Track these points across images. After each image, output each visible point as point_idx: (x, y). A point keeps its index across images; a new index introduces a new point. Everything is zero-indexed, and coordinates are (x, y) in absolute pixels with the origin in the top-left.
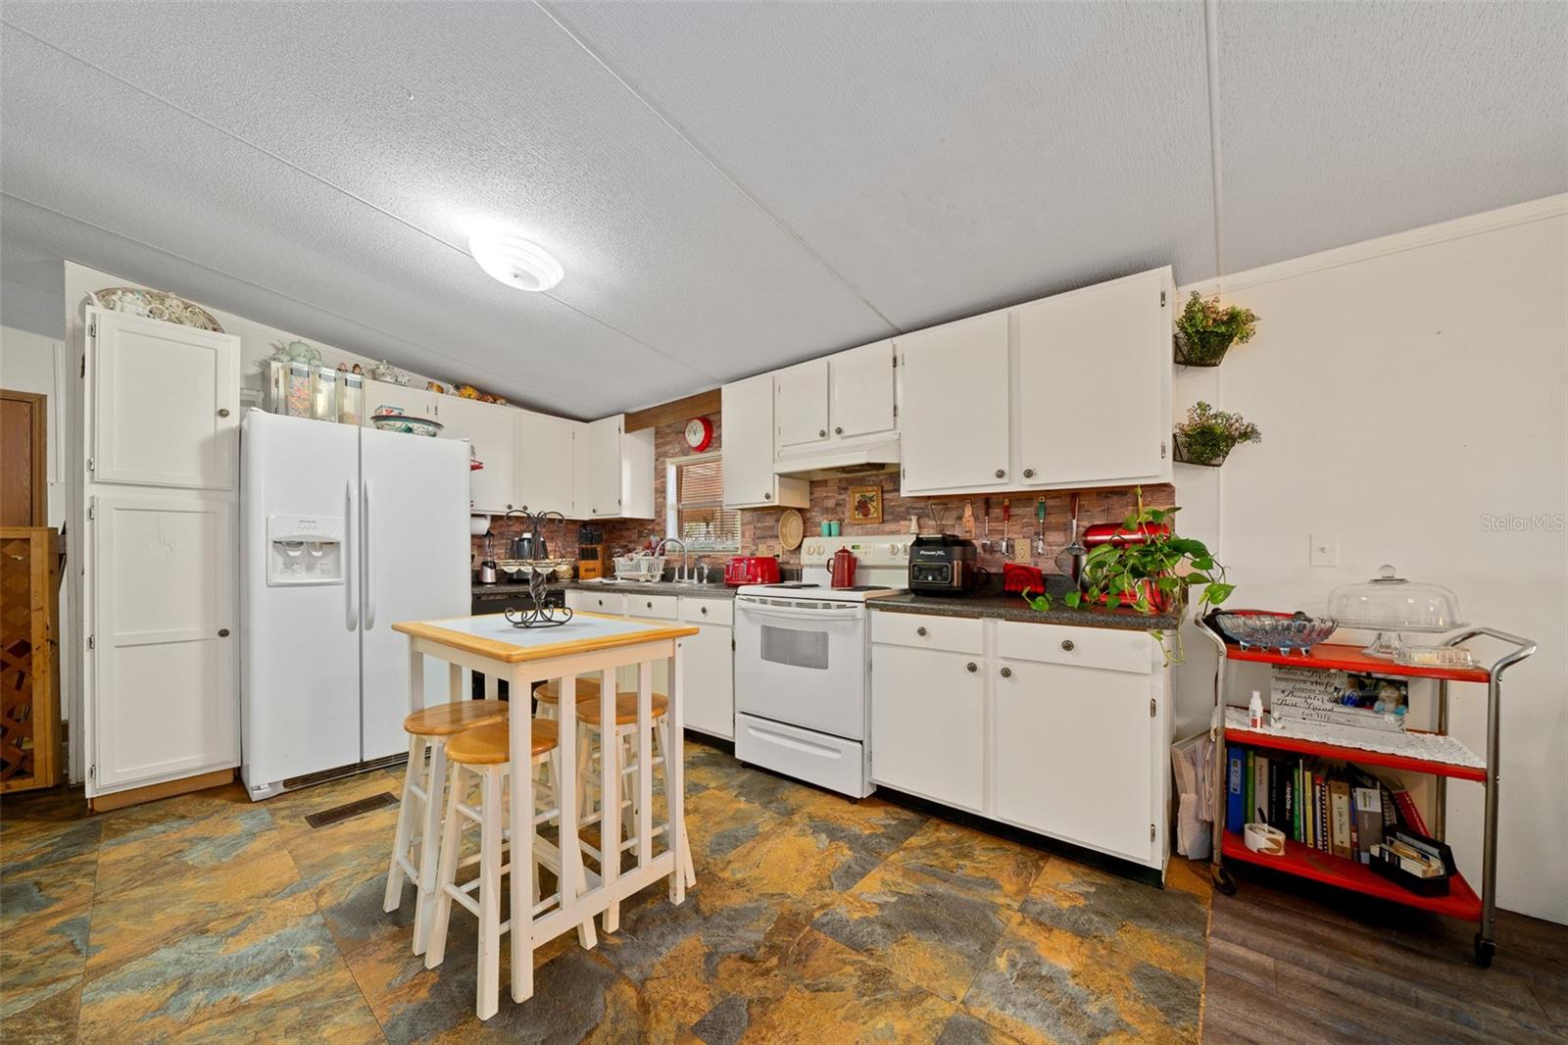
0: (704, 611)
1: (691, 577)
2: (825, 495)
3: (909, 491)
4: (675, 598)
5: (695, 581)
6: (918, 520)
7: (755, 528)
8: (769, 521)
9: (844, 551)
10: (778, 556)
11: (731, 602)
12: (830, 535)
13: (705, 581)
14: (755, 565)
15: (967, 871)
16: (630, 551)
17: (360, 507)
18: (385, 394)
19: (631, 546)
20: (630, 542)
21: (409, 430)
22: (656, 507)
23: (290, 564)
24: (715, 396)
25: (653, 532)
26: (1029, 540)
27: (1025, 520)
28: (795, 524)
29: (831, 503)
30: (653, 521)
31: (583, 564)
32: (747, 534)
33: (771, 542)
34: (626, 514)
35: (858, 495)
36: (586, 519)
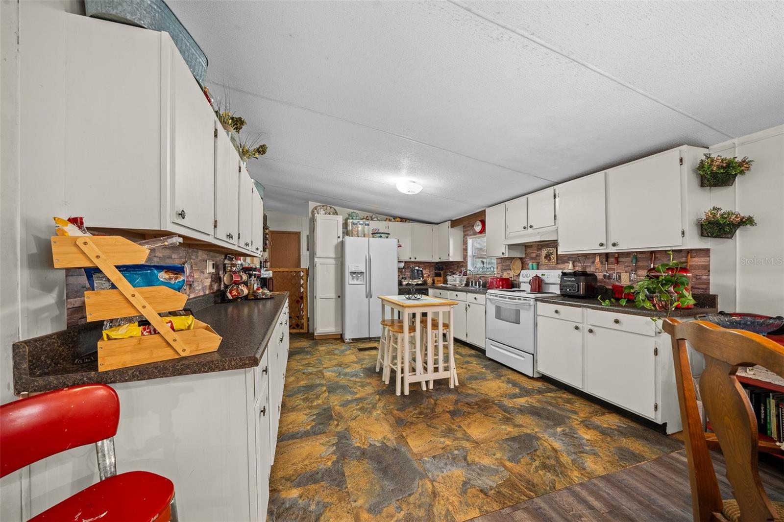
0: (475, 298)
1: (476, 285)
2: (531, 251)
3: (562, 252)
4: (465, 293)
5: (477, 287)
6: (573, 263)
7: (502, 266)
8: (508, 263)
9: (537, 276)
10: (511, 277)
11: (485, 296)
12: (533, 269)
13: (481, 287)
14: (499, 281)
15: (567, 407)
16: (454, 274)
17: (369, 262)
18: (374, 225)
19: (454, 272)
20: (454, 270)
21: (381, 237)
22: (464, 256)
23: (353, 278)
24: (483, 213)
25: (462, 266)
26: (628, 273)
27: (626, 264)
28: (519, 264)
29: (534, 255)
30: (462, 262)
31: (436, 279)
32: (499, 268)
33: (509, 272)
34: (451, 260)
35: (546, 252)
36: (437, 261)
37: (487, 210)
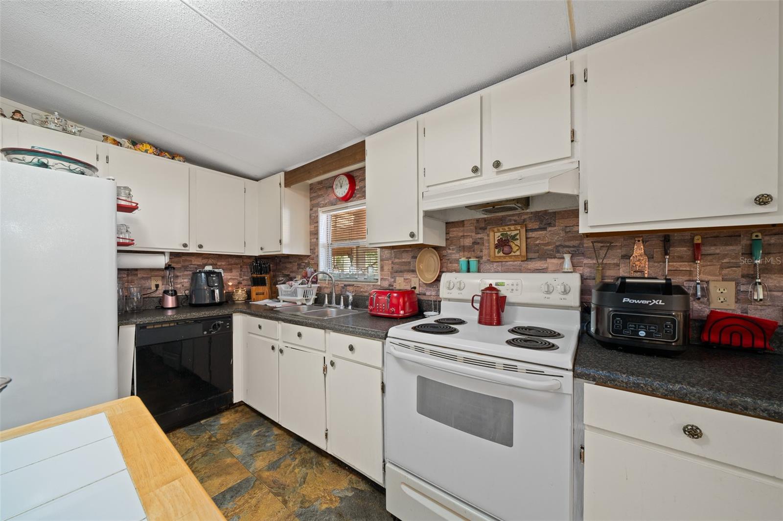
0: (351, 348)
1: (338, 303)
2: (461, 234)
3: (590, 228)
4: (323, 331)
5: (342, 306)
6: (571, 257)
7: (392, 263)
8: (406, 258)
9: (491, 288)
10: (415, 288)
11: (380, 343)
12: (468, 271)
13: (350, 307)
14: (398, 298)
16: (291, 279)
19: (292, 275)
20: (292, 272)
21: (45, 166)
22: (310, 246)
25: (308, 265)
26: (734, 283)
28: (431, 261)
29: (468, 242)
30: (308, 256)
31: (255, 290)
32: (386, 268)
33: (408, 276)
34: (286, 251)
35: (499, 234)
36: (257, 254)
37: (370, 142)
